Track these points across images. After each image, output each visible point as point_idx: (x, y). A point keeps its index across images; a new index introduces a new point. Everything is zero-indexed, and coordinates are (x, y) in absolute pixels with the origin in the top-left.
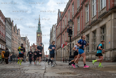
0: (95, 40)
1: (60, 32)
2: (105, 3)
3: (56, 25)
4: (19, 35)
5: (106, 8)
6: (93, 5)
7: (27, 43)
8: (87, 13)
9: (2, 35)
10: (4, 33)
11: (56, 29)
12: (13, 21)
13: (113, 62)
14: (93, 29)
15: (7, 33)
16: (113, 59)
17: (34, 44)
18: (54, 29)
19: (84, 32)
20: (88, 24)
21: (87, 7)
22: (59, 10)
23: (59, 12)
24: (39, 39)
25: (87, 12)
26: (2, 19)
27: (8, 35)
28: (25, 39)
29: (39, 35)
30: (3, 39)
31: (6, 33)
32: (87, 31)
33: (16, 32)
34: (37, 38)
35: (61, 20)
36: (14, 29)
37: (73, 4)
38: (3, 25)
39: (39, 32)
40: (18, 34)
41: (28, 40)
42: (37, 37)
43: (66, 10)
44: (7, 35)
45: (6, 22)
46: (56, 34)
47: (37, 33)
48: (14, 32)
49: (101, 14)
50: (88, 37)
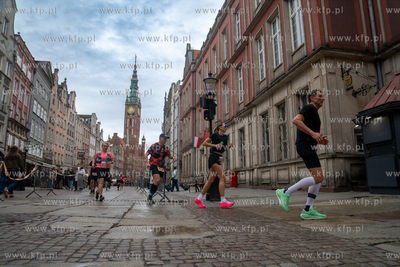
0: (284, 126)
1: (191, 102)
2: (303, 34)
3: (181, 83)
4: (70, 110)
5: (305, 47)
6: (273, 37)
7: (94, 132)
8: (261, 58)
9: (20, 109)
10: (25, 104)
11: (181, 95)
12: (57, 70)
13: (336, 190)
14: (278, 98)
15: (35, 102)
16: (335, 183)
17: (115, 134)
18: (176, 95)
19: (255, 106)
20: (264, 85)
21: (260, 41)
22: (189, 45)
23: (187, 51)
24: (131, 120)
25: (261, 55)
26: (24, 66)
27: (37, 109)
28: (88, 120)
29: (131, 110)
30: (21, 119)
31: (31, 104)
32: (261, 102)
33: (64, 101)
34: (126, 119)
35: (194, 72)
36: (59, 92)
37: (224, 33)
38: (25, 79)
39: (133, 104)
40: (68, 106)
41: (99, 123)
42: (127, 114)
43: (207, 45)
44: (35, 107)
45: (35, 72)
46: (181, 109)
47: (128, 105)
48: (57, 100)
49: (294, 62)
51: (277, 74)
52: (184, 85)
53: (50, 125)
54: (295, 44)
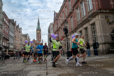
0: (87, 35)
1: (56, 29)
2: (92, 6)
3: (53, 23)
5: (93, 10)
6: (82, 7)
7: (28, 39)
9: (6, 34)
10: (7, 32)
11: (53, 27)
12: (16, 22)
13: (106, 54)
15: (10, 32)
16: (106, 51)
17: (34, 39)
18: (52, 27)
19: (77, 29)
20: (80, 22)
21: (78, 9)
22: (55, 12)
23: (54, 13)
24: (38, 35)
25: (78, 13)
26: (6, 21)
27: (11, 33)
28: (26, 36)
29: (38, 32)
30: (6, 37)
31: (9, 32)
32: (79, 28)
33: (19, 31)
34: (37, 34)
35: (57, 19)
36: (17, 28)
37: (66, 7)
38: (7, 25)
39: (39, 30)
40: (20, 32)
41: (29, 36)
42: (37, 33)
43: (61, 11)
44: (10, 33)
45: (9, 23)
46: (53, 31)
47: (37, 30)
48: (16, 30)
49: (90, 15)
50: (81, 32)
51: (84, 19)
52: (54, 23)
53: (15, 38)
54: (89, 9)
